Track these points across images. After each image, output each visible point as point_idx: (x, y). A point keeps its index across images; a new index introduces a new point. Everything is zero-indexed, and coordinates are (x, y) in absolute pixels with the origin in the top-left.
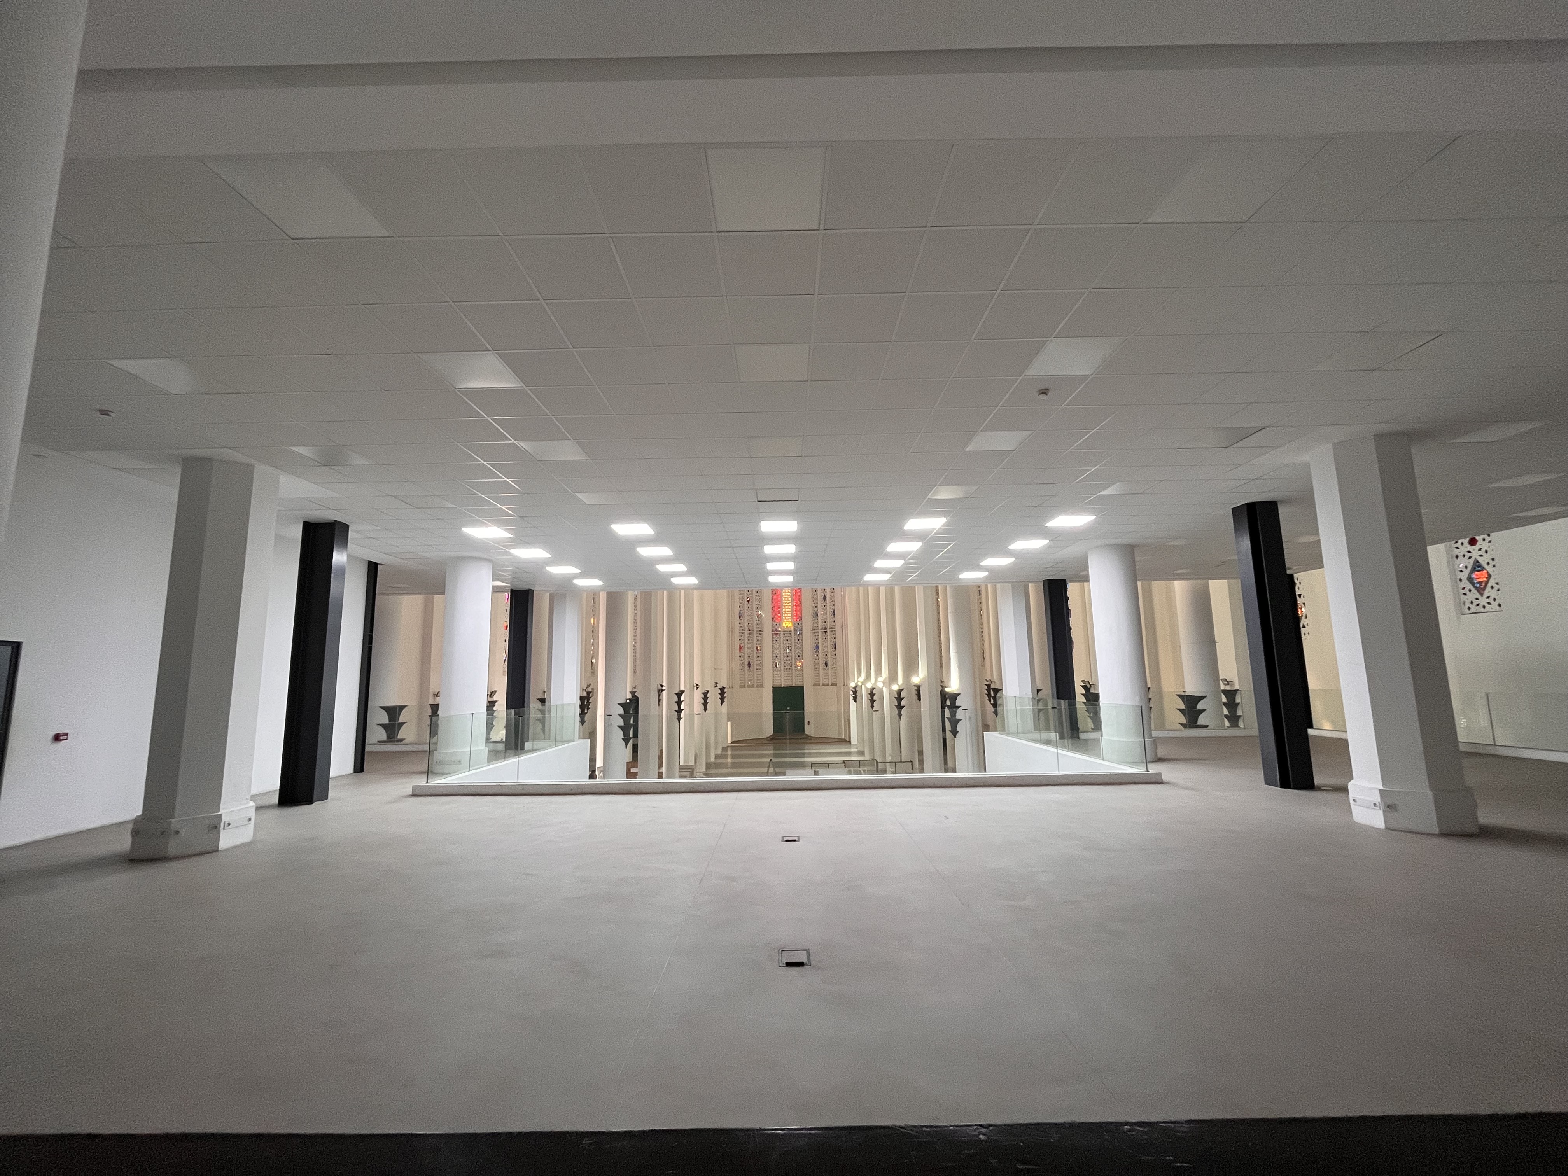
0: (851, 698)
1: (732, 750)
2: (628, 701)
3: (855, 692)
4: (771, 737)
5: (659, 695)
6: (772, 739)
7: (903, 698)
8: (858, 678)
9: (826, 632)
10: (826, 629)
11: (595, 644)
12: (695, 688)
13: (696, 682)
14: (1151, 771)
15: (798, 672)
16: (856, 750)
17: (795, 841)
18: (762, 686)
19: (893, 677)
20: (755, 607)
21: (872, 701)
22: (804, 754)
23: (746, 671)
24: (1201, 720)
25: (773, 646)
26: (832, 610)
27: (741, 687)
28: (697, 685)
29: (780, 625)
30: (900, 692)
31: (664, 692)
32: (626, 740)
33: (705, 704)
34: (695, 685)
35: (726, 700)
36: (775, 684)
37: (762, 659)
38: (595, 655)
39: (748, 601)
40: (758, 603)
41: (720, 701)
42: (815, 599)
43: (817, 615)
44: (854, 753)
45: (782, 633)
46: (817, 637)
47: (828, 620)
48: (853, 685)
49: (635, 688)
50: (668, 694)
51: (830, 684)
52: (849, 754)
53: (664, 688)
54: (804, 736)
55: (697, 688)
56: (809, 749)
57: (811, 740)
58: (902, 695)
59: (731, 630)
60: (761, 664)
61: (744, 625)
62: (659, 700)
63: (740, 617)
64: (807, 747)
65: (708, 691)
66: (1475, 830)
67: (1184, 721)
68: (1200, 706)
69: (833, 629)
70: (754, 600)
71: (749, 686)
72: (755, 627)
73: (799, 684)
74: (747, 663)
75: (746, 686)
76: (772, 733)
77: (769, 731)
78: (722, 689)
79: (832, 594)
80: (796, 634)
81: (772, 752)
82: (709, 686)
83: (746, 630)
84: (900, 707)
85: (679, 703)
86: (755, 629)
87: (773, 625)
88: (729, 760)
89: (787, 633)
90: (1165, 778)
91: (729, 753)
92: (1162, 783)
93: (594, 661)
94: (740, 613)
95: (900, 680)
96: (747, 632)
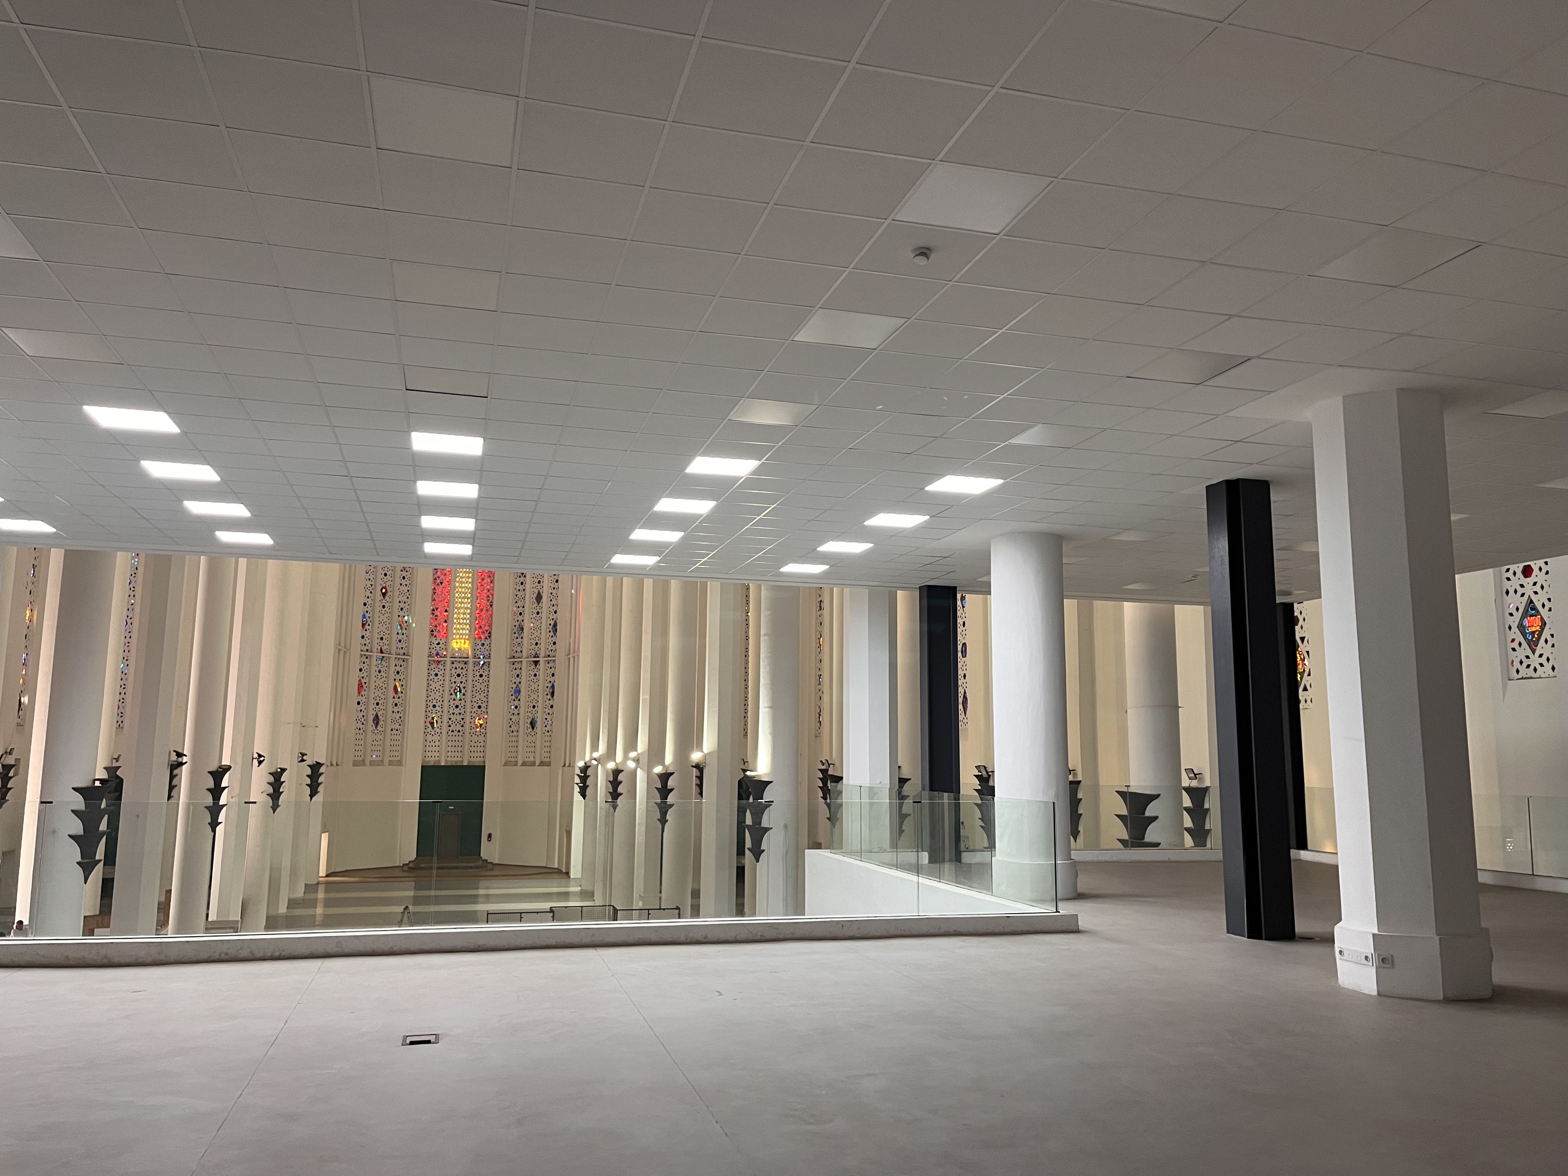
0: (577, 789)
1: (327, 891)
2: (97, 784)
3: (584, 778)
4: (412, 865)
5: (172, 777)
6: (411, 869)
7: (672, 790)
8: (592, 753)
9: (536, 663)
10: (536, 656)
11: (30, 664)
12: (256, 762)
13: (257, 749)
14: (1062, 912)
15: (475, 738)
16: (579, 889)
17: (428, 1042)
18: (400, 763)
19: (656, 751)
20: (396, 605)
21: (615, 795)
22: (477, 896)
23: (370, 733)
24: (1151, 834)
25: (428, 685)
26: (552, 623)
27: (355, 764)
28: (260, 756)
29: (446, 643)
30: (665, 777)
31: (184, 767)
32: (87, 866)
33: (275, 795)
34: (256, 756)
35: (321, 789)
36: (427, 759)
37: (404, 711)
38: (30, 687)
39: (384, 595)
40: (404, 599)
41: (308, 791)
42: (518, 599)
43: (522, 629)
44: (574, 893)
45: (448, 660)
46: (518, 672)
47: (543, 641)
48: (581, 764)
49: (117, 760)
50: (193, 773)
51: (538, 763)
52: (566, 895)
53: (185, 759)
54: (479, 863)
55: (260, 763)
56: (487, 888)
57: (492, 870)
58: (671, 783)
59: (342, 650)
60: (401, 721)
61: (371, 643)
62: (171, 788)
63: (363, 625)
64: (482, 883)
65: (283, 770)
66: (1488, 993)
67: (1125, 836)
68: (1149, 812)
69: (551, 658)
70: (397, 593)
71: (372, 763)
72: (394, 644)
73: (477, 761)
74: (371, 718)
75: (367, 763)
76: (413, 856)
77: (409, 852)
78: (316, 767)
79: (554, 592)
80: (476, 664)
81: (411, 893)
82: (288, 760)
83: (375, 650)
84: (664, 808)
85: (216, 791)
86: (394, 651)
87: (431, 643)
88: (319, 910)
89: (461, 660)
90: (1082, 924)
91: (321, 895)
92: (1077, 931)
93: (25, 700)
94: (364, 617)
95: (669, 758)
96: (375, 655)
